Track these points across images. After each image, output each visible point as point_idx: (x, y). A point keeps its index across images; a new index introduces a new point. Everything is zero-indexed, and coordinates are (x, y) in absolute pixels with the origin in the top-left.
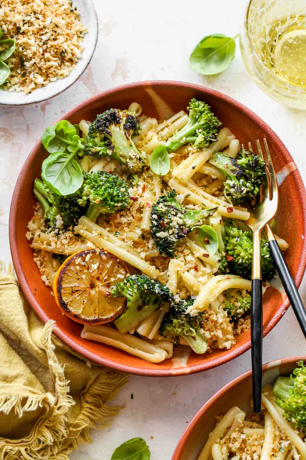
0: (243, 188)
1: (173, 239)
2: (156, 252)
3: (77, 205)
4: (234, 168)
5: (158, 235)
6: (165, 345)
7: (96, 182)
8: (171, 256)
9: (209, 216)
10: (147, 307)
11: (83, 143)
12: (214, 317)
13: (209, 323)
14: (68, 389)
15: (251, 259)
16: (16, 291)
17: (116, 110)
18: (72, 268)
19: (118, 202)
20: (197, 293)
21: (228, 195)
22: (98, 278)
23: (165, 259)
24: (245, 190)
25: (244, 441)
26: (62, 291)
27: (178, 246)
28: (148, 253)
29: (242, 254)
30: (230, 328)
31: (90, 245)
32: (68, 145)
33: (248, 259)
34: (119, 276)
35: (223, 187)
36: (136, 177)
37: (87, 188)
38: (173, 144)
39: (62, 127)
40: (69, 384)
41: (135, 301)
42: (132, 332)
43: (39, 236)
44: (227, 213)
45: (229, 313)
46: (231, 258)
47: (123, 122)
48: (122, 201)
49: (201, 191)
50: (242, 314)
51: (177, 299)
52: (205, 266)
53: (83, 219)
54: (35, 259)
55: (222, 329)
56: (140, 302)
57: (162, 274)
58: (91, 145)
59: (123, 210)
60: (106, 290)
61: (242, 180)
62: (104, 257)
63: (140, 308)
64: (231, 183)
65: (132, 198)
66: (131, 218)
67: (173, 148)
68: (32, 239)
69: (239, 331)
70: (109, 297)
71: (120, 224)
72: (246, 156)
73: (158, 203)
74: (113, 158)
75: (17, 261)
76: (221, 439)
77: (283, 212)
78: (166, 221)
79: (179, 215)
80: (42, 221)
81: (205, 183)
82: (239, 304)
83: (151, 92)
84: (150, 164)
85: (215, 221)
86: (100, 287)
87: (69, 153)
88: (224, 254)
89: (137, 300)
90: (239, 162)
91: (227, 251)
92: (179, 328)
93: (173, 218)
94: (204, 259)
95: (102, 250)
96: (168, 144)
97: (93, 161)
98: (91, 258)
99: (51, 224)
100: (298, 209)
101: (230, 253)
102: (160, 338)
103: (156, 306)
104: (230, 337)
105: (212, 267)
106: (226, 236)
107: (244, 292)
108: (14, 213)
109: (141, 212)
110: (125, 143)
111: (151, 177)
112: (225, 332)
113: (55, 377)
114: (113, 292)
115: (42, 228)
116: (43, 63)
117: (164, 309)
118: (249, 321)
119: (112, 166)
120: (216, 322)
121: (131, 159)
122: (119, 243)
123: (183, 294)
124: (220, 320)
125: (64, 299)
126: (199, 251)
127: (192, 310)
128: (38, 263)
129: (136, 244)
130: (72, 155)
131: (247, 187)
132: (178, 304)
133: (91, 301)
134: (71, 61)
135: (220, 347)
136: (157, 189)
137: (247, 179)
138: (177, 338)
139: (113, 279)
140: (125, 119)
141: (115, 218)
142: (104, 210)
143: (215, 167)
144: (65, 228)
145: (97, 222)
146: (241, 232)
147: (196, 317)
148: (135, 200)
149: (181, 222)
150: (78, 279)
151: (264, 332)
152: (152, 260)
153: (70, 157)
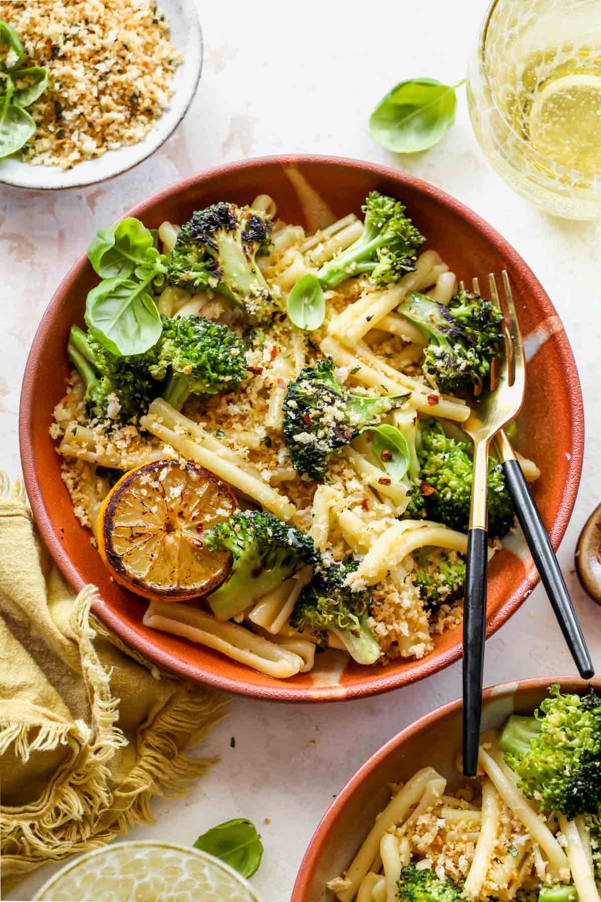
0: (460, 360)
1: (325, 447)
2: (290, 472)
3: (148, 376)
4: (445, 322)
5: (297, 438)
6: (301, 646)
7: (186, 333)
8: (319, 479)
9: (394, 408)
10: (270, 571)
11: (164, 263)
12: (395, 597)
13: (385, 607)
14: (116, 716)
15: (470, 493)
16: (28, 529)
17: (230, 206)
18: (133, 491)
19: (224, 373)
20: (364, 550)
21: (432, 371)
22: (181, 514)
23: (306, 485)
24: (463, 364)
25: (442, 832)
26: (113, 533)
27: (333, 463)
28: (276, 473)
29: (453, 483)
30: (424, 619)
31: (168, 451)
32: (135, 266)
33: (464, 493)
34: (220, 512)
35: (422, 358)
36: (260, 332)
37: (168, 345)
38: (332, 273)
39: (127, 231)
40: (118, 707)
41: (248, 559)
42: (239, 619)
43: (74, 432)
44: (428, 405)
45: (423, 592)
46: (431, 490)
47: (242, 226)
48: (233, 372)
49: (380, 363)
50: (446, 595)
51: (328, 559)
52: (382, 502)
53: (158, 404)
54: (64, 476)
56: (258, 562)
57: (301, 512)
58: (179, 266)
59: (233, 391)
60: (194, 537)
61: (458, 347)
62: (194, 475)
63: (256, 573)
64: (438, 350)
65: (250, 369)
66: (247, 407)
67: (333, 281)
68: (61, 438)
69: (440, 627)
70: (200, 551)
71: (226, 416)
72: (469, 301)
73: (299, 381)
74: (220, 294)
75: (32, 475)
76: (399, 825)
77: (533, 412)
78: (313, 413)
79: (338, 403)
80: (81, 405)
81: (388, 350)
82: (442, 577)
83: (295, 177)
84: (287, 309)
85: (405, 418)
86: (184, 530)
87: (137, 281)
88: (418, 482)
89: (251, 558)
90: (455, 312)
91: (423, 477)
92: (329, 613)
93: (326, 408)
94: (380, 488)
95: (191, 463)
96: (322, 274)
97: (181, 298)
98: (169, 476)
99: (98, 411)
100: (561, 405)
101: (431, 480)
102: (291, 633)
103: (287, 571)
104: (424, 635)
105: (395, 504)
106: (424, 448)
107: (453, 556)
108: (30, 386)
109: (267, 397)
110: (243, 266)
111: (287, 333)
112: (413, 626)
113: (92, 691)
114: (207, 541)
115: (81, 418)
116: (96, 113)
117: (302, 579)
118: (460, 610)
119: (217, 310)
120: (399, 606)
121: (252, 296)
122: (223, 450)
123: (338, 551)
124: (406, 603)
125: (116, 548)
126: (372, 473)
127: (354, 581)
128: (70, 483)
129: (254, 455)
130: (143, 285)
131: (466, 359)
132: (328, 570)
133: (166, 555)
134: (149, 112)
135: (404, 654)
136: (299, 354)
137: (467, 345)
138: (324, 633)
139: (208, 518)
140: (244, 222)
141: (218, 405)
142: (198, 388)
143: (409, 321)
144: (124, 418)
145: (183, 412)
146: (452, 442)
147: (361, 593)
148: (257, 372)
149: (340, 416)
150: (144, 513)
151: (489, 628)
152: (283, 487)
153: (138, 288)
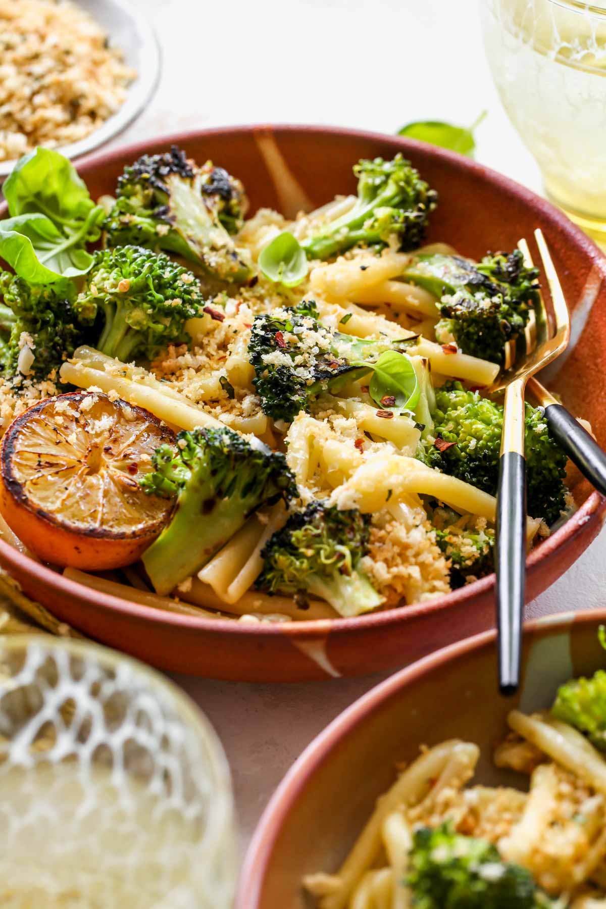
1: (304, 376)
2: (259, 419)
3: (73, 317)
4: (462, 271)
5: (267, 359)
10: (226, 499)
13: (388, 546)
15: (499, 437)
19: (172, 297)
25: (474, 812)
26: (15, 458)
29: (478, 426)
30: (441, 564)
33: (493, 438)
36: (223, 294)
37: (100, 275)
38: (318, 240)
41: (197, 484)
42: (186, 586)
44: (443, 354)
47: (201, 180)
50: (473, 559)
53: (86, 351)
55: (423, 566)
59: (186, 343)
60: (125, 477)
61: (480, 294)
62: (128, 412)
63: (208, 506)
64: (454, 299)
65: (209, 312)
66: (203, 358)
67: (319, 249)
70: (132, 491)
76: (411, 806)
78: (288, 336)
79: (322, 332)
84: (258, 274)
86: (112, 468)
88: (432, 440)
89: (202, 481)
91: (438, 435)
92: (308, 547)
93: (307, 333)
98: (94, 406)
103: (249, 503)
104: (442, 585)
109: (227, 349)
110: (202, 215)
112: (427, 573)
114: (143, 481)
116: (27, 112)
120: (406, 546)
121: (213, 247)
122: (169, 391)
125: (16, 473)
127: (342, 498)
130: (72, 240)
134: (93, 115)
137: (493, 292)
139: (145, 457)
140: (205, 177)
142: (136, 316)
144: (40, 371)
147: (352, 511)
148: (216, 317)
149: (325, 345)
150: (57, 443)
153: (66, 243)
